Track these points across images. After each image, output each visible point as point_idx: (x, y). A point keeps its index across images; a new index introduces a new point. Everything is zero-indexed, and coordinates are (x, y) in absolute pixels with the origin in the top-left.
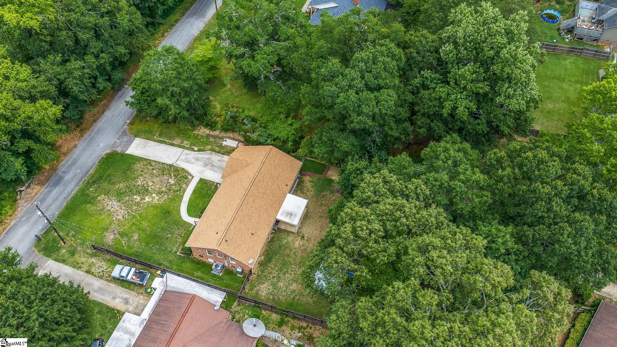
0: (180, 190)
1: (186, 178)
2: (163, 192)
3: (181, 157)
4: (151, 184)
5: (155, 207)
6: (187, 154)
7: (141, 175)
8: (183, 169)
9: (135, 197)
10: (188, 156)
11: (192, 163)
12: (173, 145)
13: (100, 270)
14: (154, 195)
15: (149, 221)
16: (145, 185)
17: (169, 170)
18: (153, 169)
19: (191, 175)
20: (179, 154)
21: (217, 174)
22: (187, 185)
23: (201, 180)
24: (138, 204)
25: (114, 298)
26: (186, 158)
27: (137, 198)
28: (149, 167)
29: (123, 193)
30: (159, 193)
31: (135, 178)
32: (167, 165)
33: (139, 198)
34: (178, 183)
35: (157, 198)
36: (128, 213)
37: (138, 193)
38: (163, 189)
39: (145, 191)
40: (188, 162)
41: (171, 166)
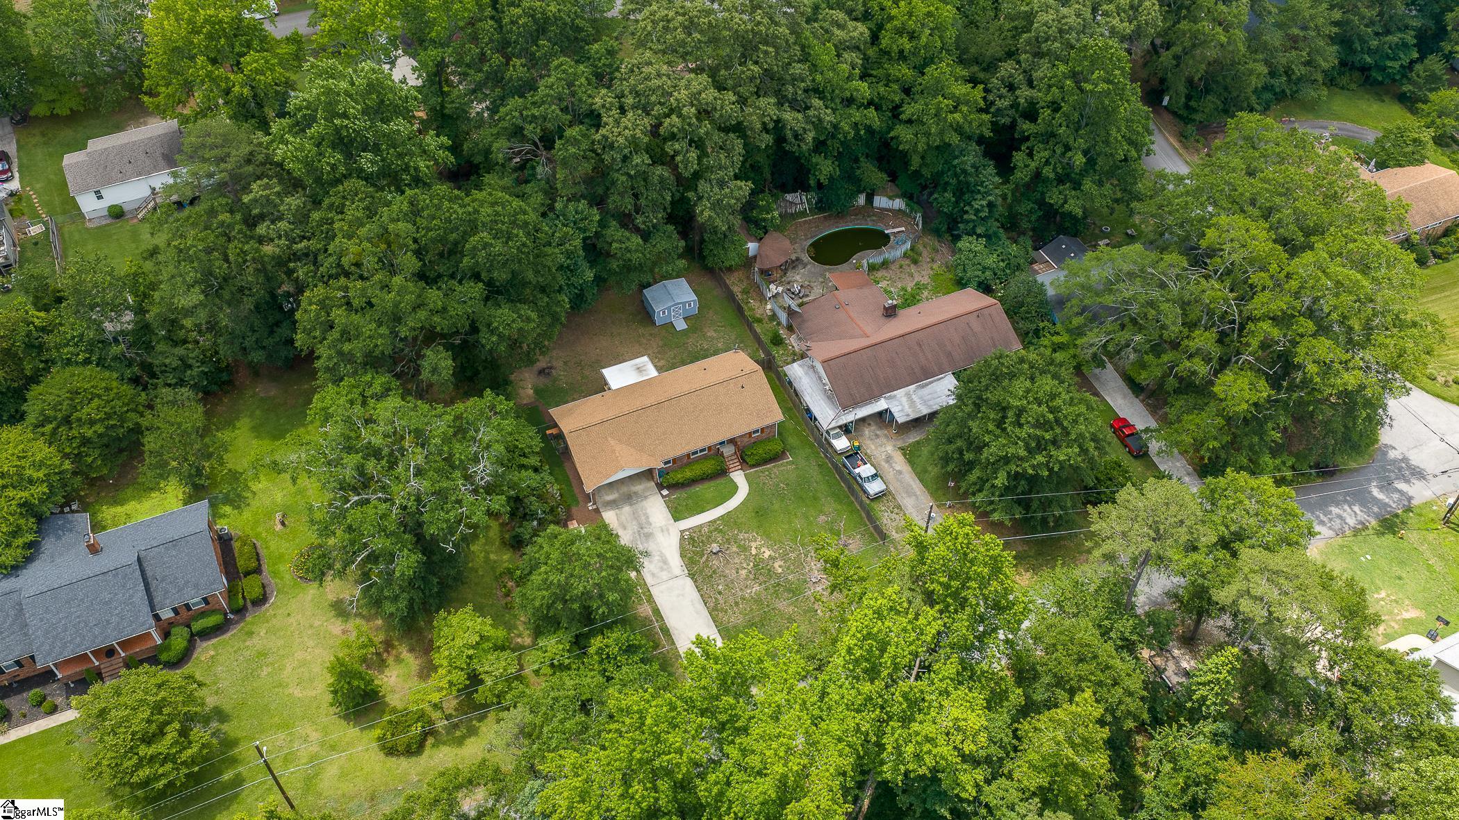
0: (716, 529)
1: (692, 538)
2: (739, 547)
3: (665, 578)
4: (744, 572)
5: (768, 536)
6: (653, 575)
7: (743, 598)
8: (682, 556)
9: (780, 570)
10: (655, 571)
11: (662, 555)
12: (657, 611)
13: (894, 516)
14: (754, 552)
15: (790, 522)
16: (752, 576)
17: (701, 571)
18: (720, 593)
19: (682, 538)
20: (663, 587)
21: (648, 511)
22: (701, 526)
23: (676, 519)
24: (784, 557)
25: (900, 472)
26: (662, 569)
27: (778, 566)
28: (722, 602)
29: (789, 590)
30: (745, 549)
31: (756, 601)
32: (695, 582)
33: (776, 565)
34: (709, 539)
35: (754, 545)
36: (806, 556)
37: (770, 572)
38: (735, 549)
39: (761, 570)
40: (665, 562)
41: (692, 576)
